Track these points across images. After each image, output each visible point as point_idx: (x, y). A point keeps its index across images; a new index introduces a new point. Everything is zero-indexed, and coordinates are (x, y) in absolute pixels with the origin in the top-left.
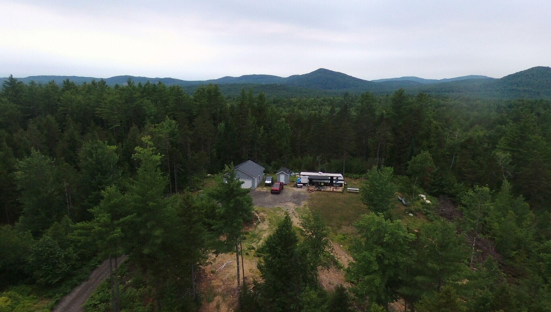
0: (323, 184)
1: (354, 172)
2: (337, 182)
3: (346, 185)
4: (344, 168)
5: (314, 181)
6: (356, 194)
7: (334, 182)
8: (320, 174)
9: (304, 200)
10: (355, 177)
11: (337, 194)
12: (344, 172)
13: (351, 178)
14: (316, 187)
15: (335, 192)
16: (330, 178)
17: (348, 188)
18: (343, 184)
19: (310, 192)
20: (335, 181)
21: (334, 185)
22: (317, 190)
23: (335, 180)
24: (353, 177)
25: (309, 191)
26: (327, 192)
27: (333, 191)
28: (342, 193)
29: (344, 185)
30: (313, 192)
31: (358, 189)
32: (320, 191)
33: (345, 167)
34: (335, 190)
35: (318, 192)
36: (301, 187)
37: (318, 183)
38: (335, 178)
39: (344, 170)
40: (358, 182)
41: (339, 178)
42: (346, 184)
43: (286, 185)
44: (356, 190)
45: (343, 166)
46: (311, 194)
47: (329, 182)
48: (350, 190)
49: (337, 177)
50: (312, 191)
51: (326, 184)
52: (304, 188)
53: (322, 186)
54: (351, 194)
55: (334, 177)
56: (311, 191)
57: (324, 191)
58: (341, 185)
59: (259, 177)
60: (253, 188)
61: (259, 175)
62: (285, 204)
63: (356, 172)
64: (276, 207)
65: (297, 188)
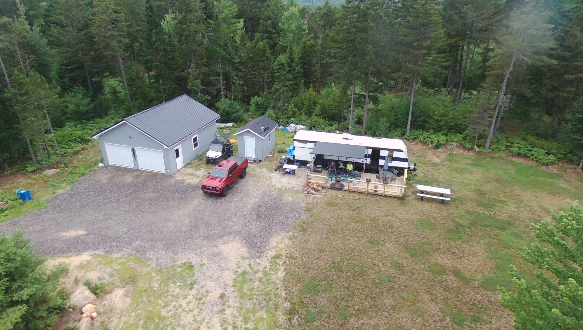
0: (350, 167)
1: (433, 128)
2: (390, 165)
3: (414, 170)
4: (410, 118)
5: (327, 158)
6: (443, 207)
7: (381, 162)
8: (347, 139)
9: (284, 227)
10: (435, 144)
11: (385, 205)
12: (408, 127)
13: (425, 143)
15: (381, 196)
16: (370, 152)
17: (420, 187)
18: (406, 171)
19: (312, 194)
20: (384, 161)
21: (381, 172)
22: (333, 187)
23: (383, 158)
24: (432, 142)
25: (310, 189)
26: (357, 196)
27: (375, 194)
28: (402, 198)
29: (409, 170)
30: (319, 195)
31: (447, 191)
32: (341, 189)
33: (413, 116)
34: (381, 189)
35: (334, 193)
36: (293, 172)
37: (337, 163)
38: (383, 153)
39: (409, 123)
40: (443, 156)
41: (396, 155)
42: (412, 167)
43: (260, 161)
44: (442, 195)
45: (408, 112)
46: (310, 200)
47: (369, 161)
48: (422, 192)
49: (391, 151)
50: (318, 191)
51: (358, 167)
52: (299, 177)
54: (427, 206)
55: (381, 151)
56: (313, 189)
57: (350, 191)
58: (400, 171)
59: (195, 140)
60: (168, 171)
61: (196, 135)
62: (216, 250)
63: (439, 128)
64: (182, 259)
65: (283, 174)
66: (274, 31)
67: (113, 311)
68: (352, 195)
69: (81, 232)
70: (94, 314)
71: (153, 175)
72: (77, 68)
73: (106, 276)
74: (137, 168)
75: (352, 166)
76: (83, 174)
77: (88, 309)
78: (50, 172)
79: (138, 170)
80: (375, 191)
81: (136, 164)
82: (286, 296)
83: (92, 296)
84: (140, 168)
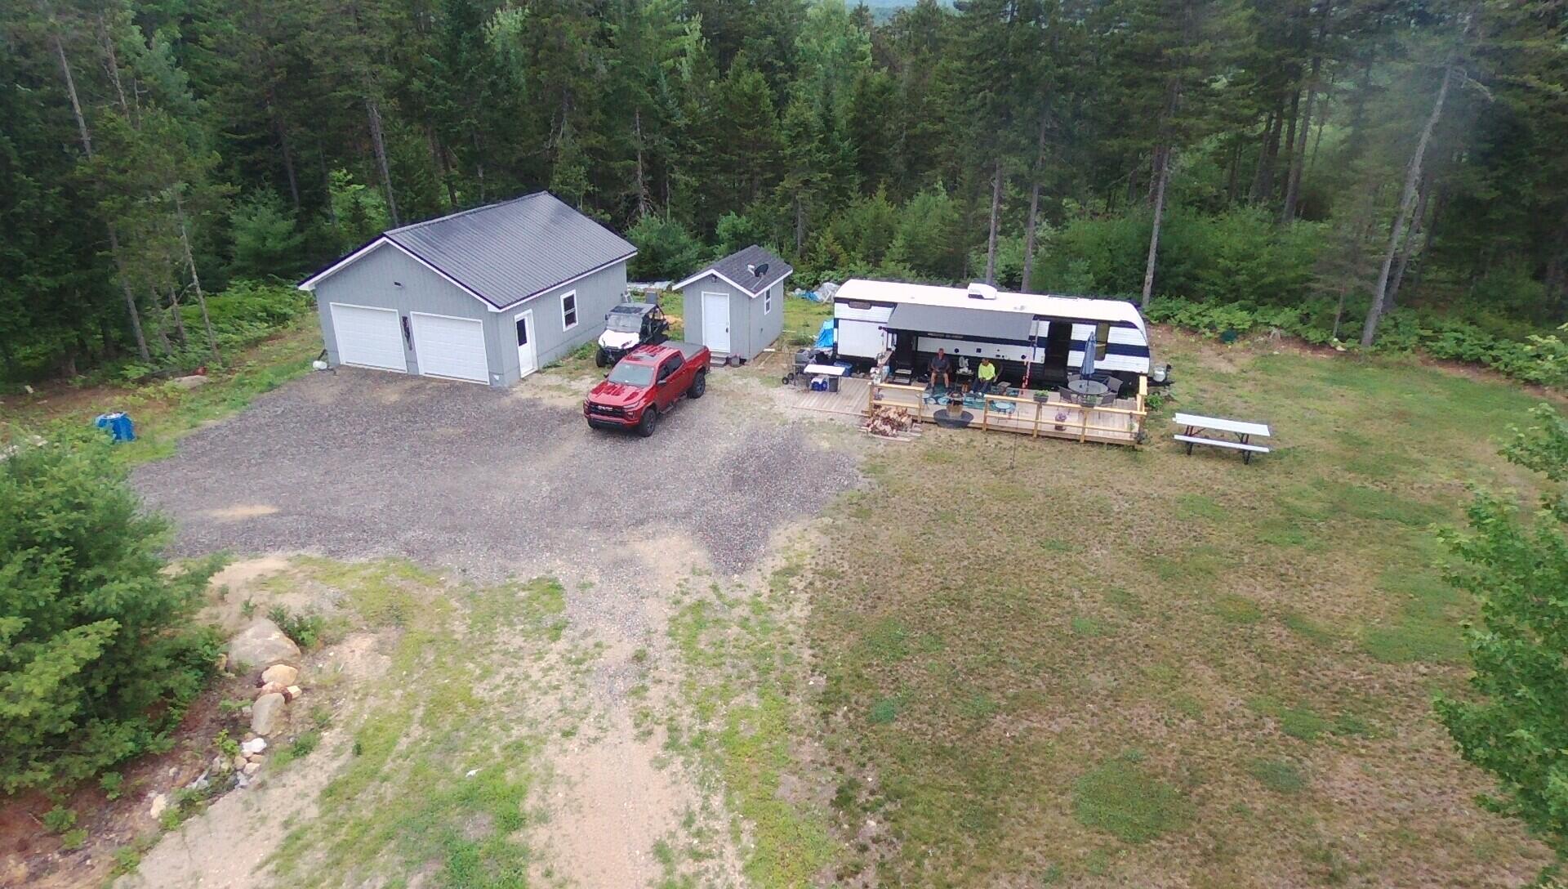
0: (987, 372)
1: (1217, 294)
2: (1098, 365)
3: (1166, 383)
4: (1151, 264)
5: (926, 346)
6: (1247, 471)
7: (1075, 359)
8: (980, 297)
9: (807, 505)
10: (1221, 329)
11: (1086, 463)
12: (1147, 289)
13: (1194, 330)
14: (938, 388)
15: (1075, 440)
16: (1043, 330)
17: (1182, 419)
18: (1143, 381)
19: (884, 433)
20: (1081, 355)
21: (1075, 384)
22: (940, 420)
23: (1080, 346)
24: (1212, 327)
25: (878, 422)
26: (1007, 442)
27: (1058, 437)
28: (1131, 449)
29: (1152, 382)
30: (903, 438)
31: (1262, 430)
32: (963, 424)
33: (1159, 260)
34: (1074, 424)
35: (945, 433)
36: (832, 385)
37: (953, 360)
38: (1080, 333)
39: (1149, 278)
40: (1245, 360)
41: (1116, 336)
42: (1160, 375)
43: (742, 361)
44: (1244, 438)
45: (1147, 250)
46: (880, 449)
47: (1039, 356)
48: (1189, 431)
49: (1103, 325)
50: (900, 426)
51: (1011, 375)
52: (849, 398)
53: (979, 386)
54: (1201, 468)
55: (1075, 327)
56: (887, 421)
57: (990, 430)
58: (1127, 384)
59: (569, 303)
60: (497, 377)
61: (573, 292)
62: (622, 552)
63: (1231, 291)
64: (530, 570)
65: (805, 391)
66: (782, 64)
67: (343, 685)
68: (993, 440)
69: (262, 510)
70: (294, 690)
71: (455, 389)
72: (262, 142)
73: (328, 607)
74: (411, 373)
75: (991, 368)
76: (271, 386)
77: (277, 675)
78: (187, 381)
79: (417, 377)
80: (1058, 428)
81: (411, 361)
82: (814, 661)
83: (289, 645)
84: (422, 373)
